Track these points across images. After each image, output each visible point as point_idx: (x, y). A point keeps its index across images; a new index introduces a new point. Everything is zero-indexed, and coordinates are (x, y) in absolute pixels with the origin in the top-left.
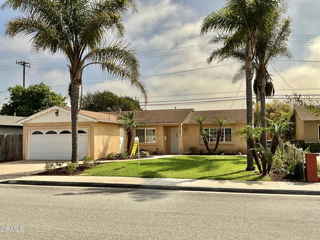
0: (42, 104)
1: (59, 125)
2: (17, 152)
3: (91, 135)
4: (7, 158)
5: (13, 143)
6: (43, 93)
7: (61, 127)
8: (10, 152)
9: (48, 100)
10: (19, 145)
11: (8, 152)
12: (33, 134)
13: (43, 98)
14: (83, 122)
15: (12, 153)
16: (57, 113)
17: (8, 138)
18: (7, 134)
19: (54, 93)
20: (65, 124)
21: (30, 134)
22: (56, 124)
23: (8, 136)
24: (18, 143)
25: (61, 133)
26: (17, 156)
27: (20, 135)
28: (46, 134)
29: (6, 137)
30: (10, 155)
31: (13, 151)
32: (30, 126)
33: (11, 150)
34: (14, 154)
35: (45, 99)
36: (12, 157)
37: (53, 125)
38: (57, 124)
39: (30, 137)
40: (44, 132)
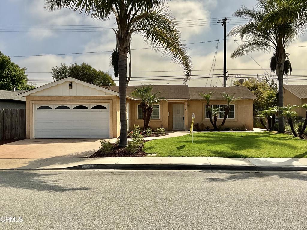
0: (2, 76)
1: (73, 99)
2: (19, 130)
3: (114, 111)
4: (4, 137)
5: (12, 119)
6: (4, 63)
7: (75, 101)
8: (9, 130)
9: (9, 72)
10: (20, 121)
11: (6, 131)
12: (38, 109)
13: (3, 69)
14: (103, 96)
15: (11, 131)
16: (71, 85)
17: (5, 114)
18: (3, 109)
19: (14, 64)
20: (81, 98)
21: (35, 109)
22: (69, 98)
23: (5, 111)
24: (18, 119)
25: (74, 108)
26: (18, 134)
27: (21, 110)
28: (56, 109)
29: (3, 113)
30: (8, 133)
31: (12, 128)
32: (35, 99)
33: (10, 127)
34: (14, 132)
35: (6, 70)
36: (11, 135)
37: (65, 99)
38: (71, 98)
39: (35, 112)
40: (54, 106)
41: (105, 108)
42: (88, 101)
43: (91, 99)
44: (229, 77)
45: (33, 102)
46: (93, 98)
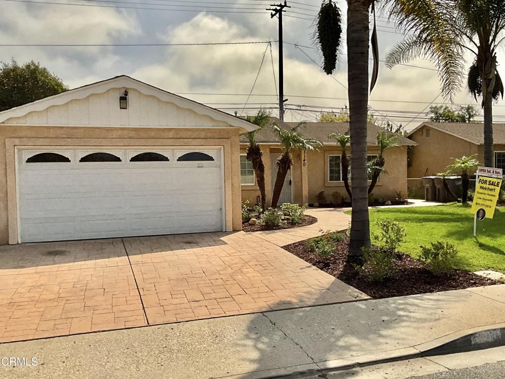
1: (131, 136)
7: (139, 142)
12: (29, 160)
16: (124, 99)
20: (152, 134)
21: (21, 162)
25: (133, 160)
28: (81, 161)
32: (21, 134)
38: (126, 132)
39: (21, 170)
40: (75, 153)
41: (211, 159)
42: (170, 142)
43: (178, 137)
44: (287, 109)
45: (17, 141)
46: (184, 135)
